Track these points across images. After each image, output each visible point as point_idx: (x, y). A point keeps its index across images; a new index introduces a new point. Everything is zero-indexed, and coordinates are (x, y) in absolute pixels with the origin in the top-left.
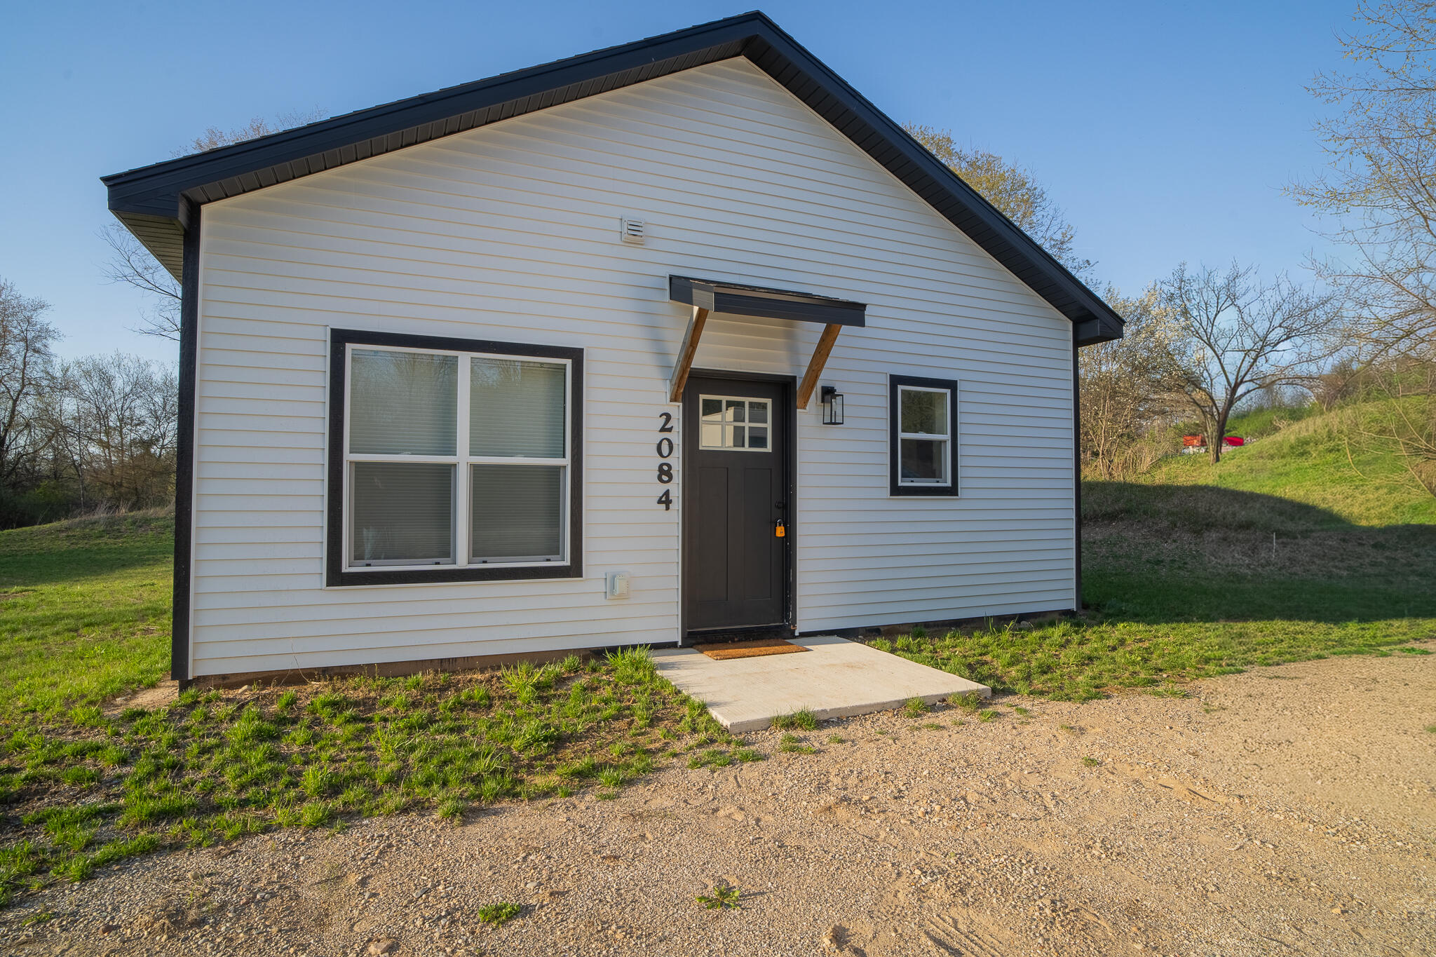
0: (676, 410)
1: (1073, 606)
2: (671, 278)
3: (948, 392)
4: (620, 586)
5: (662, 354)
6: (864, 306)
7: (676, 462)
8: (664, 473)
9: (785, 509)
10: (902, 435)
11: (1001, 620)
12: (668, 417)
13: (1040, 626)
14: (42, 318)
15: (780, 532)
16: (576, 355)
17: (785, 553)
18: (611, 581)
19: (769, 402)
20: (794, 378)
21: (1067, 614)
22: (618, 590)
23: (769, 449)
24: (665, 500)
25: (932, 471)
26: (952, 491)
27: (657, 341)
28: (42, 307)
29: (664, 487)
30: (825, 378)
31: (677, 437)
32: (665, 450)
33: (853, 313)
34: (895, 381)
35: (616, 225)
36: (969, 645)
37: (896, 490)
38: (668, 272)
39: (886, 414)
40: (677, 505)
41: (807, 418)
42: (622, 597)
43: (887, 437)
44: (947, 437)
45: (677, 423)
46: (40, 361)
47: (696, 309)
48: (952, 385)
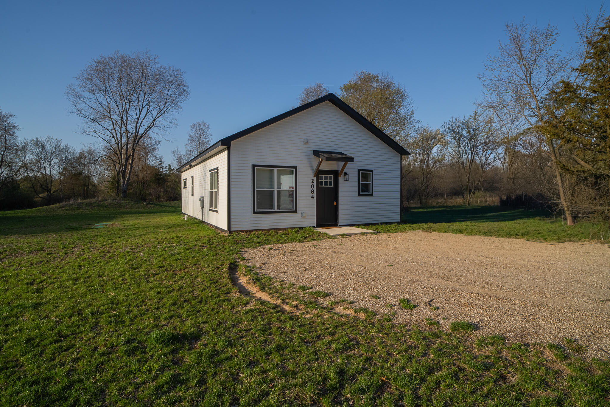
0: (315, 178)
1: (399, 221)
2: (314, 151)
3: (371, 172)
4: (304, 215)
5: (312, 167)
6: (353, 158)
7: (315, 189)
8: (312, 192)
9: (336, 199)
10: (361, 182)
11: (381, 224)
12: (313, 180)
13: (391, 224)
14: (11, 121)
15: (335, 204)
16: (296, 168)
17: (336, 208)
18: (303, 214)
19: (333, 176)
20: (338, 171)
21: (398, 223)
22: (304, 216)
23: (333, 186)
24: (313, 197)
25: (368, 190)
26: (372, 195)
27: (311, 164)
28: (11, 116)
29: (312, 194)
30: (345, 171)
31: (315, 184)
32: (313, 187)
33: (351, 159)
34: (360, 170)
35: (303, 140)
36: (374, 227)
37: (359, 195)
38: (313, 149)
39: (358, 178)
40: (315, 198)
41: (341, 179)
42: (305, 217)
43: (358, 183)
44: (371, 183)
45: (315, 181)
46: (12, 139)
47: (321, 159)
48: (372, 171)
